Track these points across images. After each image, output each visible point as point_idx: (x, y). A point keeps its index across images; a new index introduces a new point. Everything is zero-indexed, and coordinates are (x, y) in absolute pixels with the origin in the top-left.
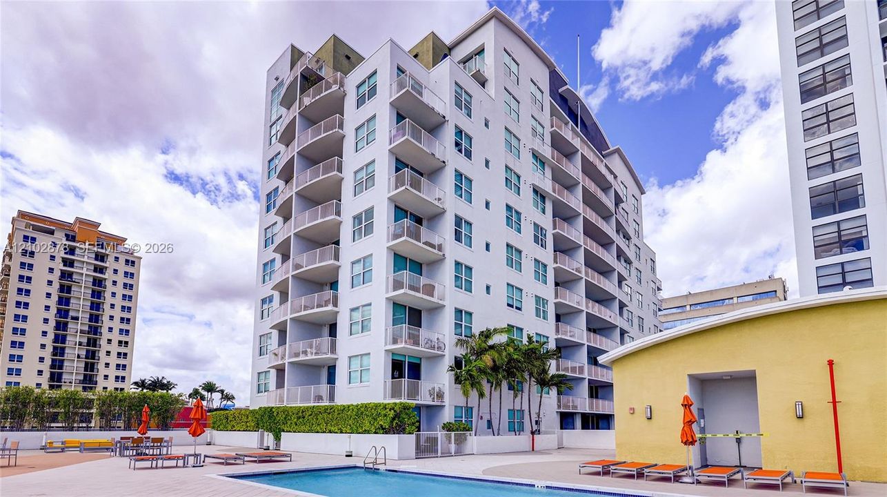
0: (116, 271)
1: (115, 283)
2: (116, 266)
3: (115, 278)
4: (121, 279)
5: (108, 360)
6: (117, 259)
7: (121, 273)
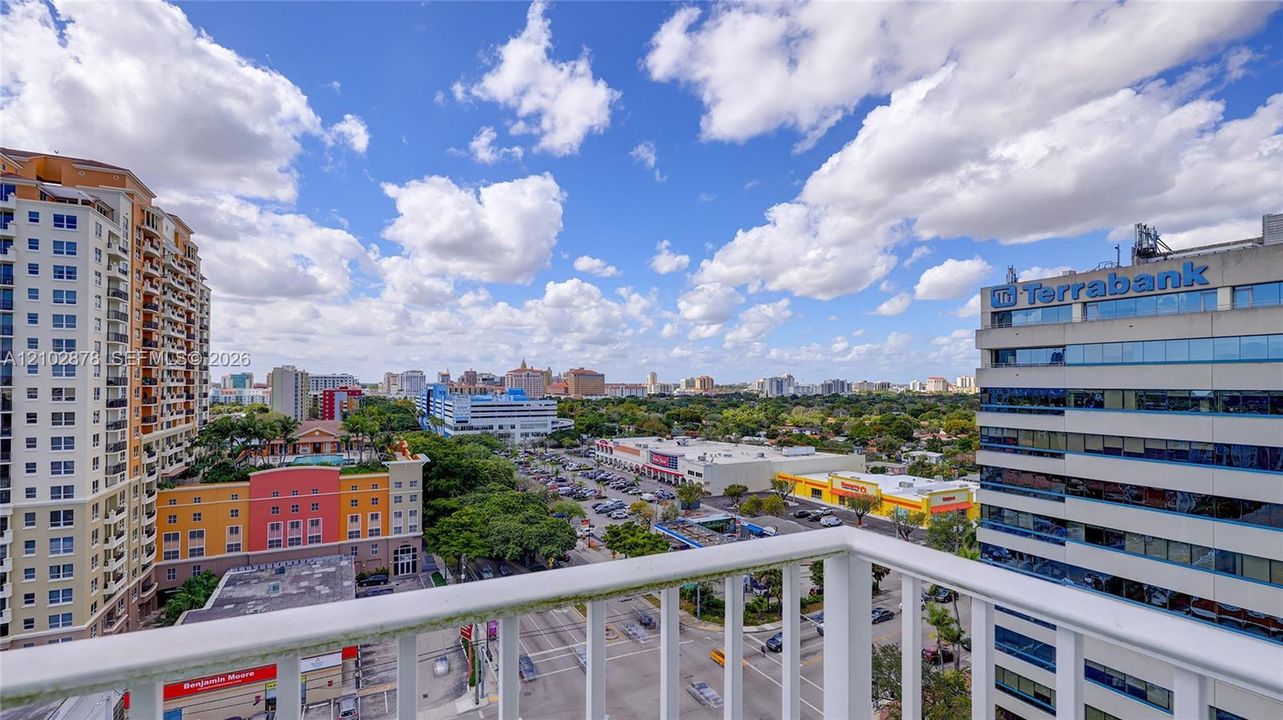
0: (33, 244)
1: (33, 269)
2: (33, 231)
3: (33, 257)
4: (46, 259)
5: (32, 431)
6: (34, 217)
7: (46, 246)
